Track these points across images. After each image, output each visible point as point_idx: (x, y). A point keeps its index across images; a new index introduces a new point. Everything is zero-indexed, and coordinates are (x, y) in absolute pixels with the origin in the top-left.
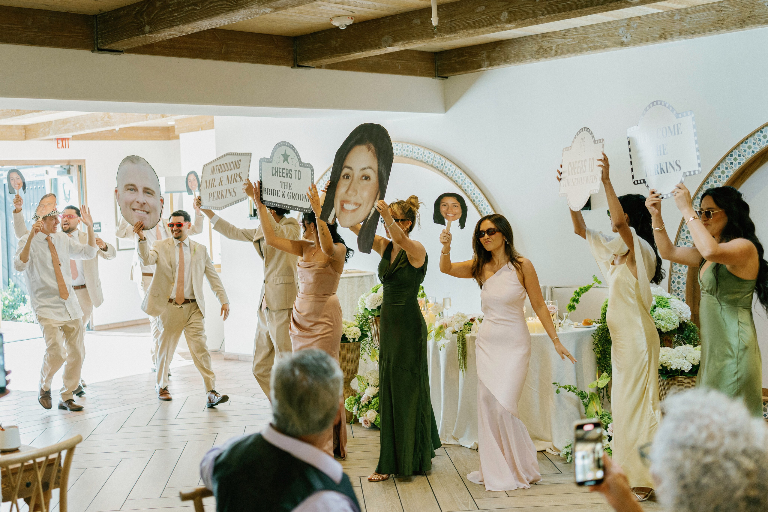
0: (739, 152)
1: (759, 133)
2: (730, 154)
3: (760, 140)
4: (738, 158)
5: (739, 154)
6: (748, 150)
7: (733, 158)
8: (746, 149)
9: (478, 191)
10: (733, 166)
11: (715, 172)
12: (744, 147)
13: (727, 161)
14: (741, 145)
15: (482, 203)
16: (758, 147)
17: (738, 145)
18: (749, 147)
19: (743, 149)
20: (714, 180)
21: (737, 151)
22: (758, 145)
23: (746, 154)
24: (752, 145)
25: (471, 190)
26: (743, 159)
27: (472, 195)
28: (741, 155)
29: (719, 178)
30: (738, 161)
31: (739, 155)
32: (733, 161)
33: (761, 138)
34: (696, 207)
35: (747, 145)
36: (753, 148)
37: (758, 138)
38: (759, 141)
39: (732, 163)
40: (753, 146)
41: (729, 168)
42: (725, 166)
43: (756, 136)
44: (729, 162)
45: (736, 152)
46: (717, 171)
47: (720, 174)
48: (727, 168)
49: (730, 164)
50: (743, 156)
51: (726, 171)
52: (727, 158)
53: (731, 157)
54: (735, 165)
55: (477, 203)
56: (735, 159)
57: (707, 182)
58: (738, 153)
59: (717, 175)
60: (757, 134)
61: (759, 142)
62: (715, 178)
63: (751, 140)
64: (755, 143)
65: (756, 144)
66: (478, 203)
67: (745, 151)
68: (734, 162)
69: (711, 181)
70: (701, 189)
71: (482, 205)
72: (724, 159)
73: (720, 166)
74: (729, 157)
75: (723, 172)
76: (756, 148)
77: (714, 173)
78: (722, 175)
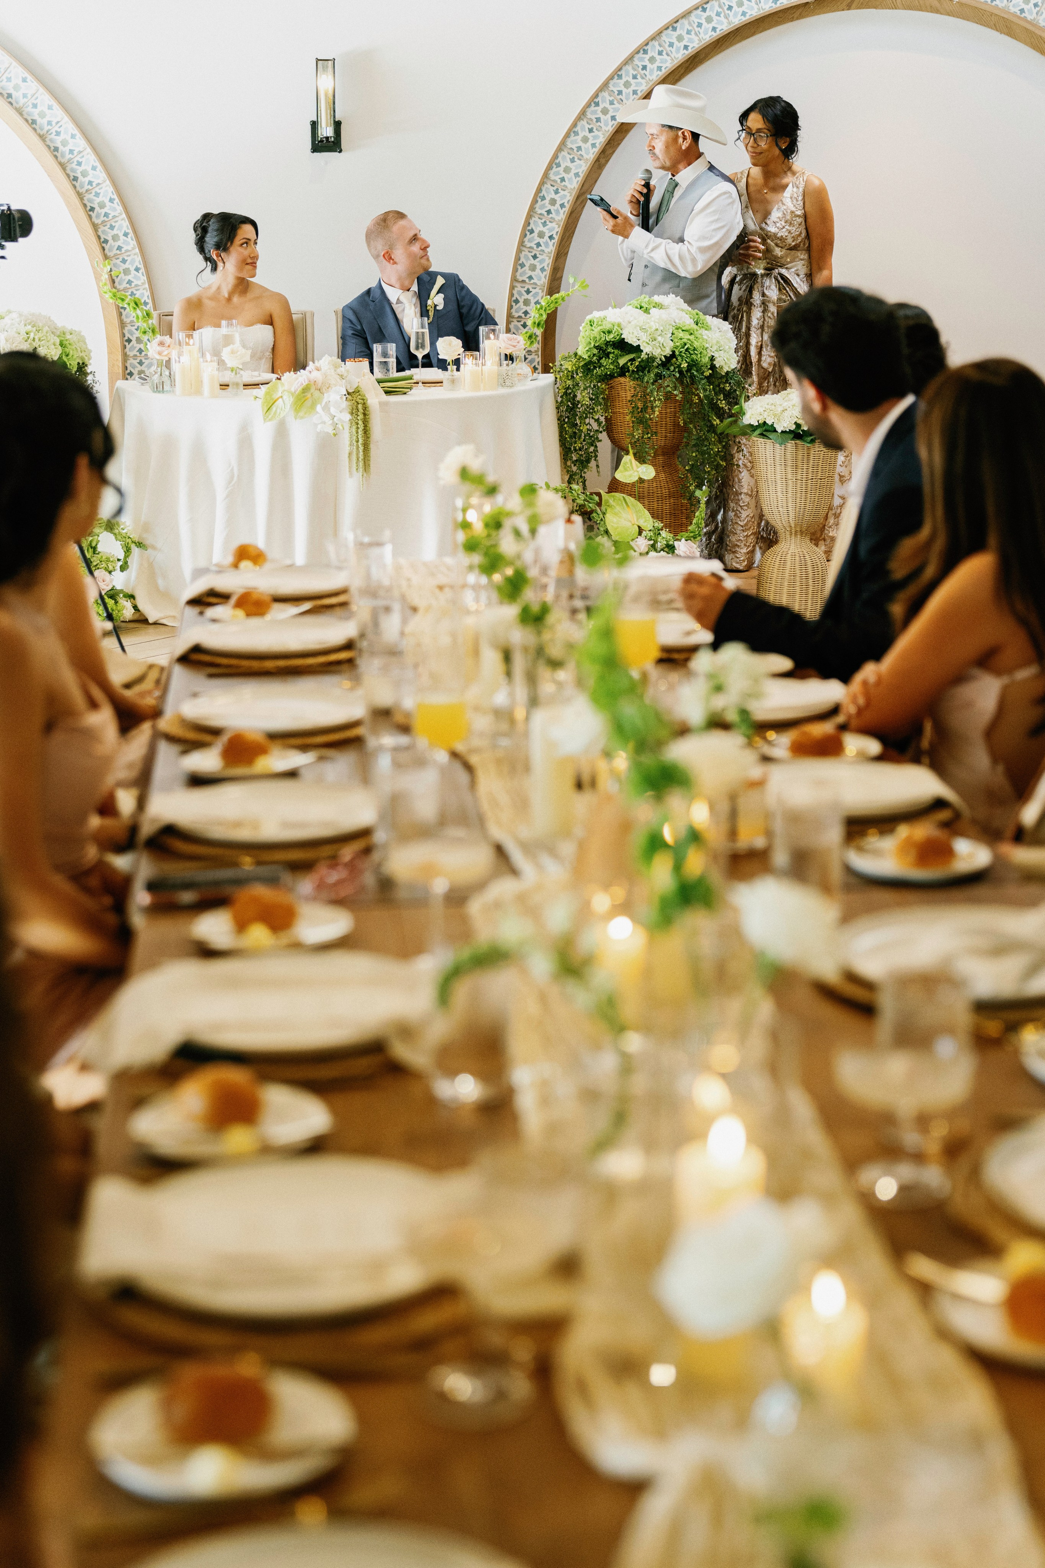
0: (660, 45)
1: (699, 12)
2: (642, 49)
3: (700, 25)
4: (658, 57)
5: (661, 49)
6: (676, 43)
7: (647, 57)
8: (674, 40)
9: (45, 99)
10: (647, 73)
11: (612, 82)
12: (670, 36)
13: (636, 61)
14: (665, 32)
15: (56, 128)
16: (696, 39)
17: (660, 33)
18: (680, 38)
19: (667, 40)
20: (608, 98)
21: (656, 43)
22: (696, 34)
23: (673, 50)
24: (684, 33)
25: (25, 96)
26: (666, 61)
27: (30, 109)
28: (664, 53)
29: (618, 95)
30: (657, 64)
31: (660, 53)
32: (647, 63)
33: (703, 21)
34: (571, 152)
35: (675, 34)
36: (686, 40)
37: (696, 21)
38: (698, 26)
39: (644, 68)
40: (686, 37)
41: (638, 77)
42: (632, 72)
43: (693, 17)
44: (640, 64)
45: (654, 46)
46: (615, 80)
47: (622, 88)
48: (635, 77)
49: (643, 69)
50: (668, 55)
51: (633, 81)
52: (637, 56)
53: (644, 56)
54: (652, 71)
55: (42, 129)
56: (652, 60)
57: (595, 103)
58: (658, 48)
59: (615, 90)
60: (695, 12)
61: (697, 29)
62: (610, 96)
63: (685, 23)
64: (691, 31)
65: (693, 33)
66: (46, 128)
67: (671, 45)
68: (649, 66)
69: (604, 101)
70: (582, 117)
71: (58, 134)
72: (630, 60)
73: (623, 72)
74: (641, 55)
75: (627, 85)
76: (691, 41)
77: (610, 85)
78: (624, 90)
